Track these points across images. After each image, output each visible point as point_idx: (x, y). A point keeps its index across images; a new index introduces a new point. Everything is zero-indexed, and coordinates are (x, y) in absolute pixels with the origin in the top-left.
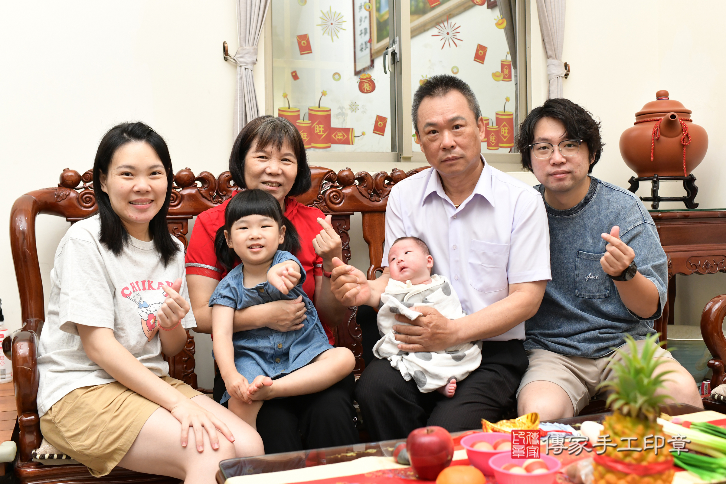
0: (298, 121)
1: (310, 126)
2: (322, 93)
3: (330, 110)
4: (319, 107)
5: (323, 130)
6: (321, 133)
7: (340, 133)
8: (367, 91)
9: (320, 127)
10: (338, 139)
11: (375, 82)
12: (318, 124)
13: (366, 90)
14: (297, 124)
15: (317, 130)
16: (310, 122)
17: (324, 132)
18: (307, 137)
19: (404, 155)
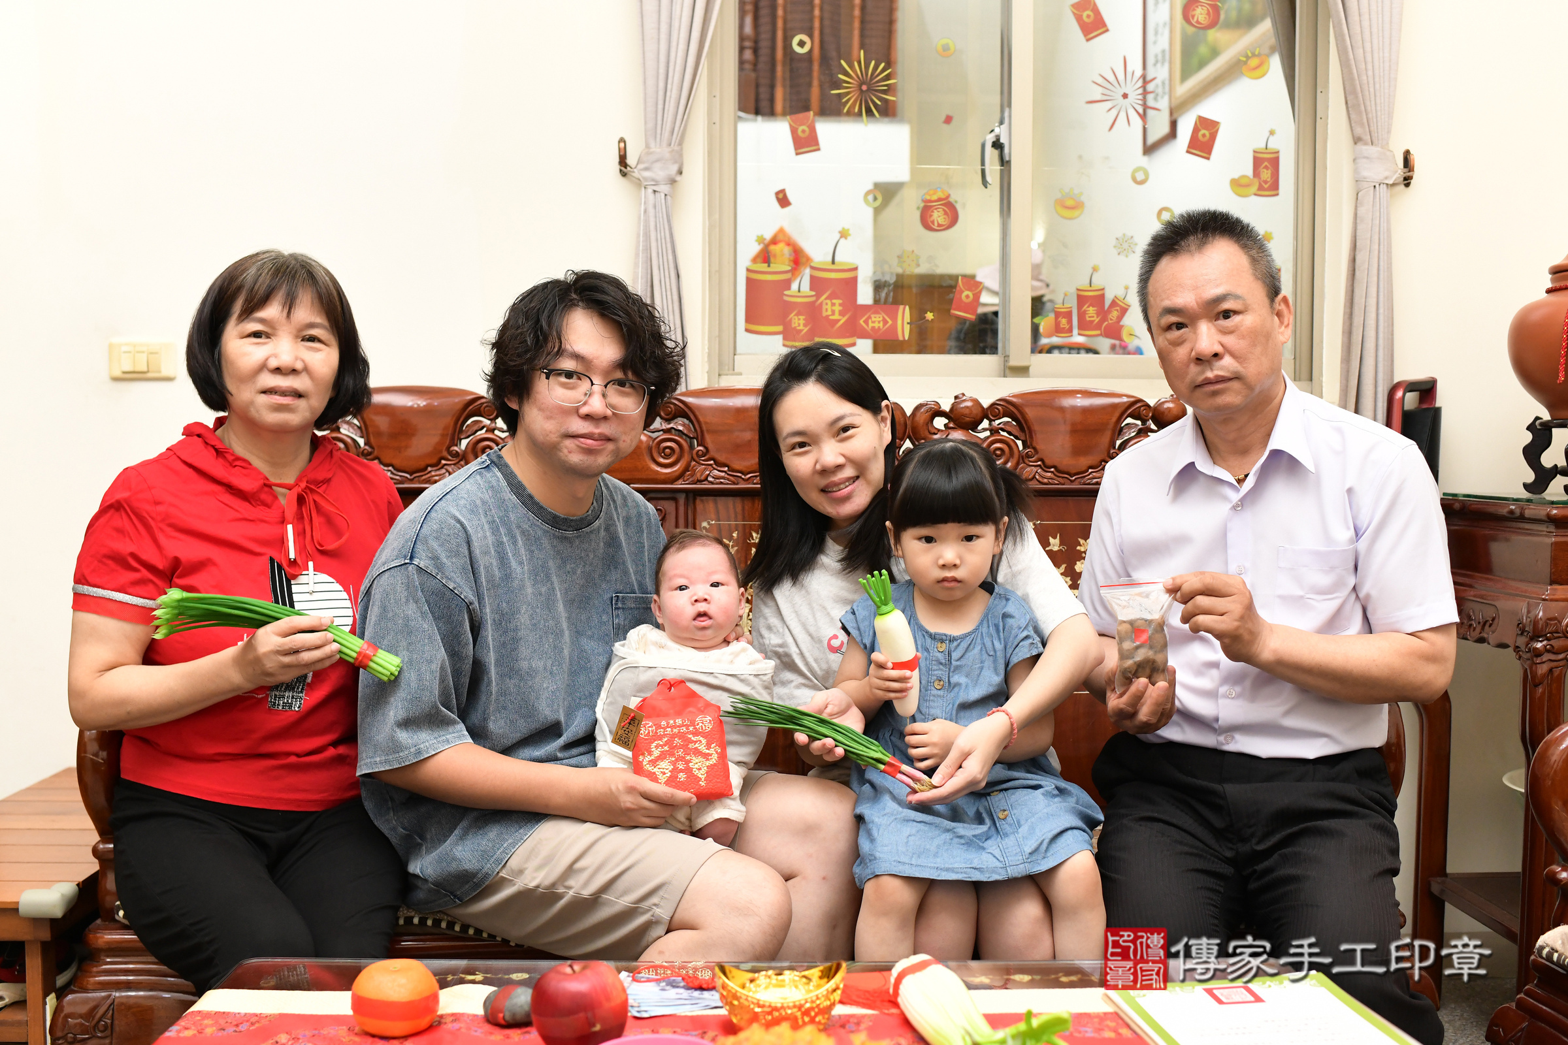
0: (786, 292)
1: (814, 302)
2: (840, 232)
3: (856, 269)
4: (833, 262)
5: (840, 311)
6: (836, 317)
7: (878, 316)
8: (939, 225)
9: (833, 304)
10: (873, 328)
11: (958, 207)
12: (829, 298)
13: (936, 224)
14: (786, 298)
15: (827, 310)
16: (813, 293)
17: (842, 313)
18: (805, 325)
19: (1013, 362)
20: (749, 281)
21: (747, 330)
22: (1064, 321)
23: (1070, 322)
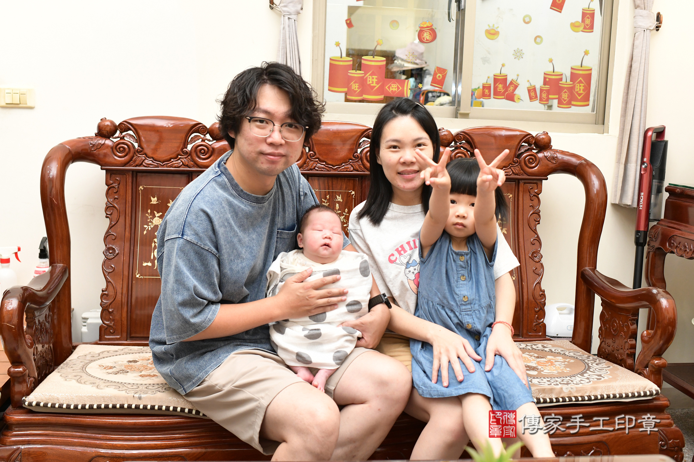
0: (349, 71)
1: (363, 77)
2: (377, 42)
5: (376, 81)
6: (374, 84)
7: (395, 85)
8: (427, 40)
9: (373, 78)
10: (392, 91)
11: (437, 31)
12: (371, 75)
13: (425, 39)
14: (349, 74)
15: (369, 81)
16: (363, 72)
17: (377, 83)
18: (358, 88)
19: (462, 111)
20: (331, 64)
21: (329, 90)
22: (487, 91)
23: (490, 91)
